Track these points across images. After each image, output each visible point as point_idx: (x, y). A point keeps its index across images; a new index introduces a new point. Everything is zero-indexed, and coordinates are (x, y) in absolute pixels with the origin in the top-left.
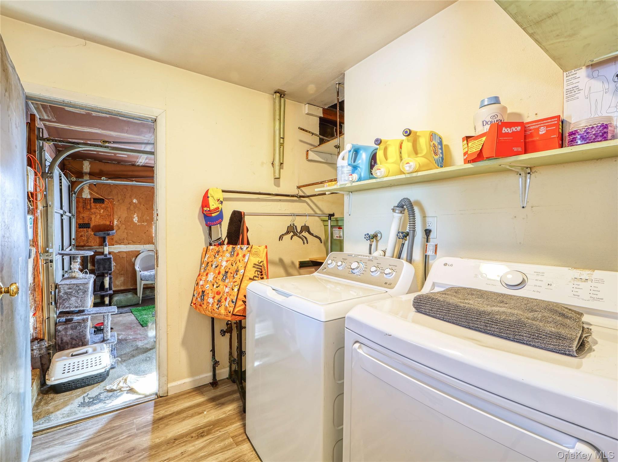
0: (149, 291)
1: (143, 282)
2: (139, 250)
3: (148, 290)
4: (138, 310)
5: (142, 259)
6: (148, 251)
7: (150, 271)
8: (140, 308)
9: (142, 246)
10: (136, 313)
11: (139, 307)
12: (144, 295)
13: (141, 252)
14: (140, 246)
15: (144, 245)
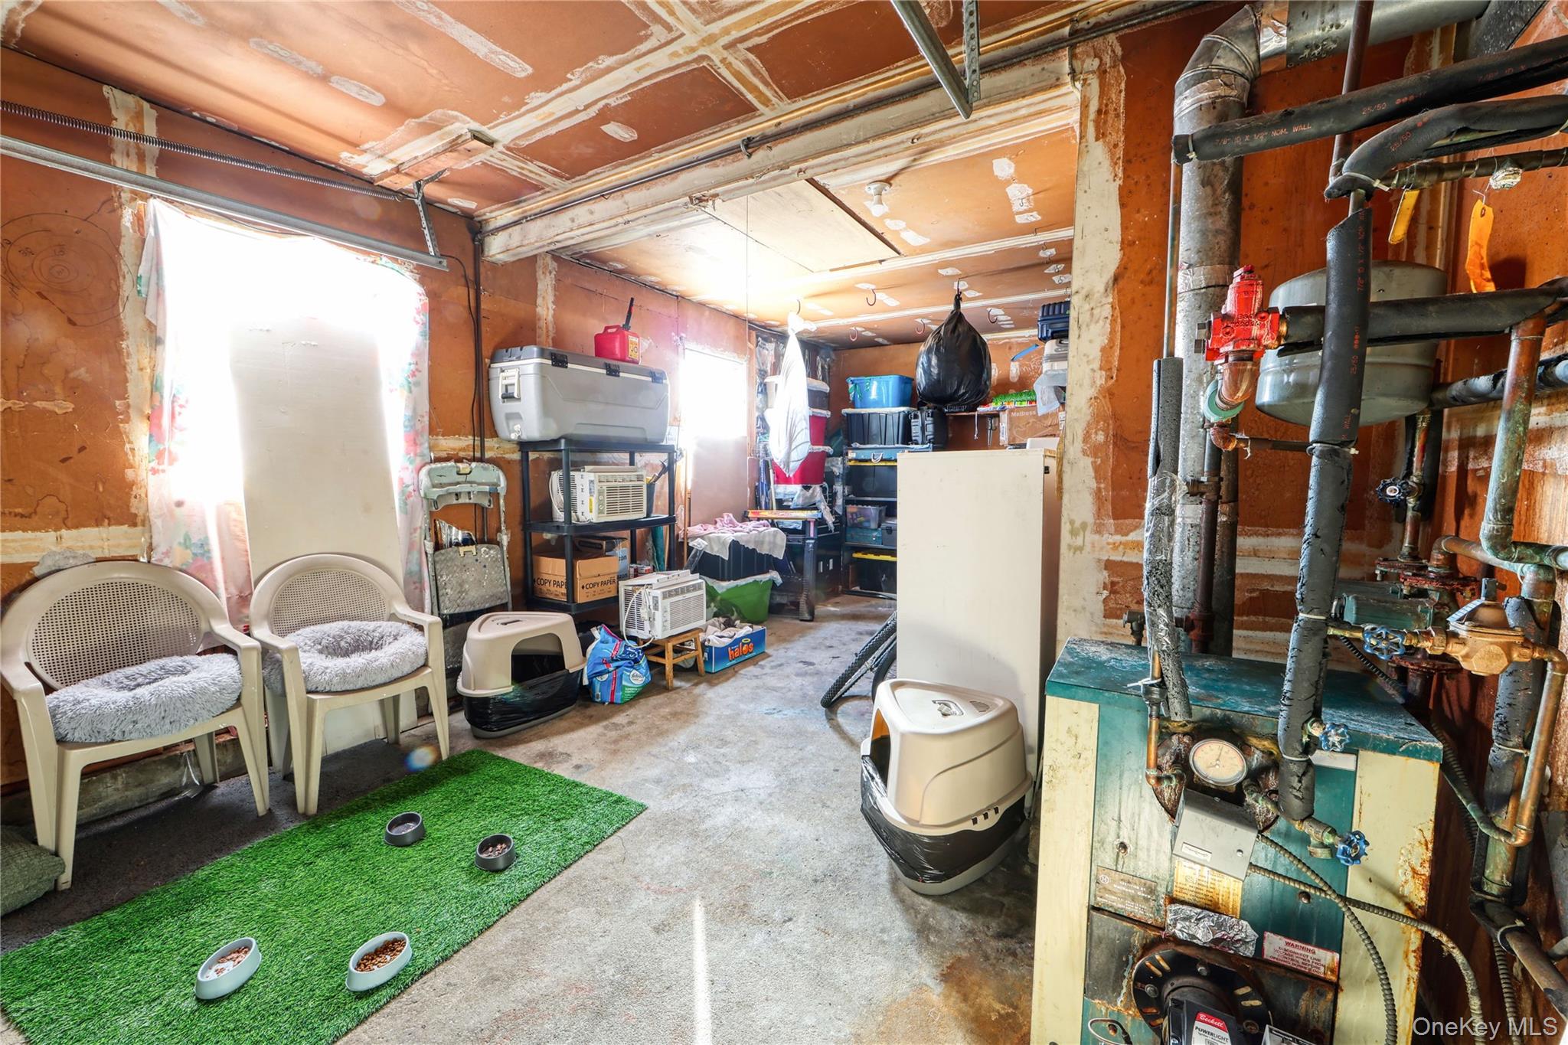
0: (119, 784)
1: (78, 760)
2: (18, 559)
3: (115, 778)
4: (50, 963)
5: (50, 618)
6: (99, 560)
7: (119, 674)
8: (74, 936)
9: (51, 535)
10: (37, 1001)
11: (63, 924)
12: (93, 810)
13: (37, 571)
14: (30, 534)
15: (64, 532)
